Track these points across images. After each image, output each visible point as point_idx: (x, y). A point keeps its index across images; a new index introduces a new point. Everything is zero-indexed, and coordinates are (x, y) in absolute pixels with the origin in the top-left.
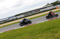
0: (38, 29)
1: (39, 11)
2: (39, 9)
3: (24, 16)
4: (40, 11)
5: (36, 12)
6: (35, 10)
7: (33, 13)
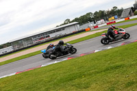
0: (45, 79)
1: (47, 37)
2: (46, 33)
3: (12, 50)
4: (49, 36)
5: (41, 39)
6: (38, 35)
7: (34, 43)
